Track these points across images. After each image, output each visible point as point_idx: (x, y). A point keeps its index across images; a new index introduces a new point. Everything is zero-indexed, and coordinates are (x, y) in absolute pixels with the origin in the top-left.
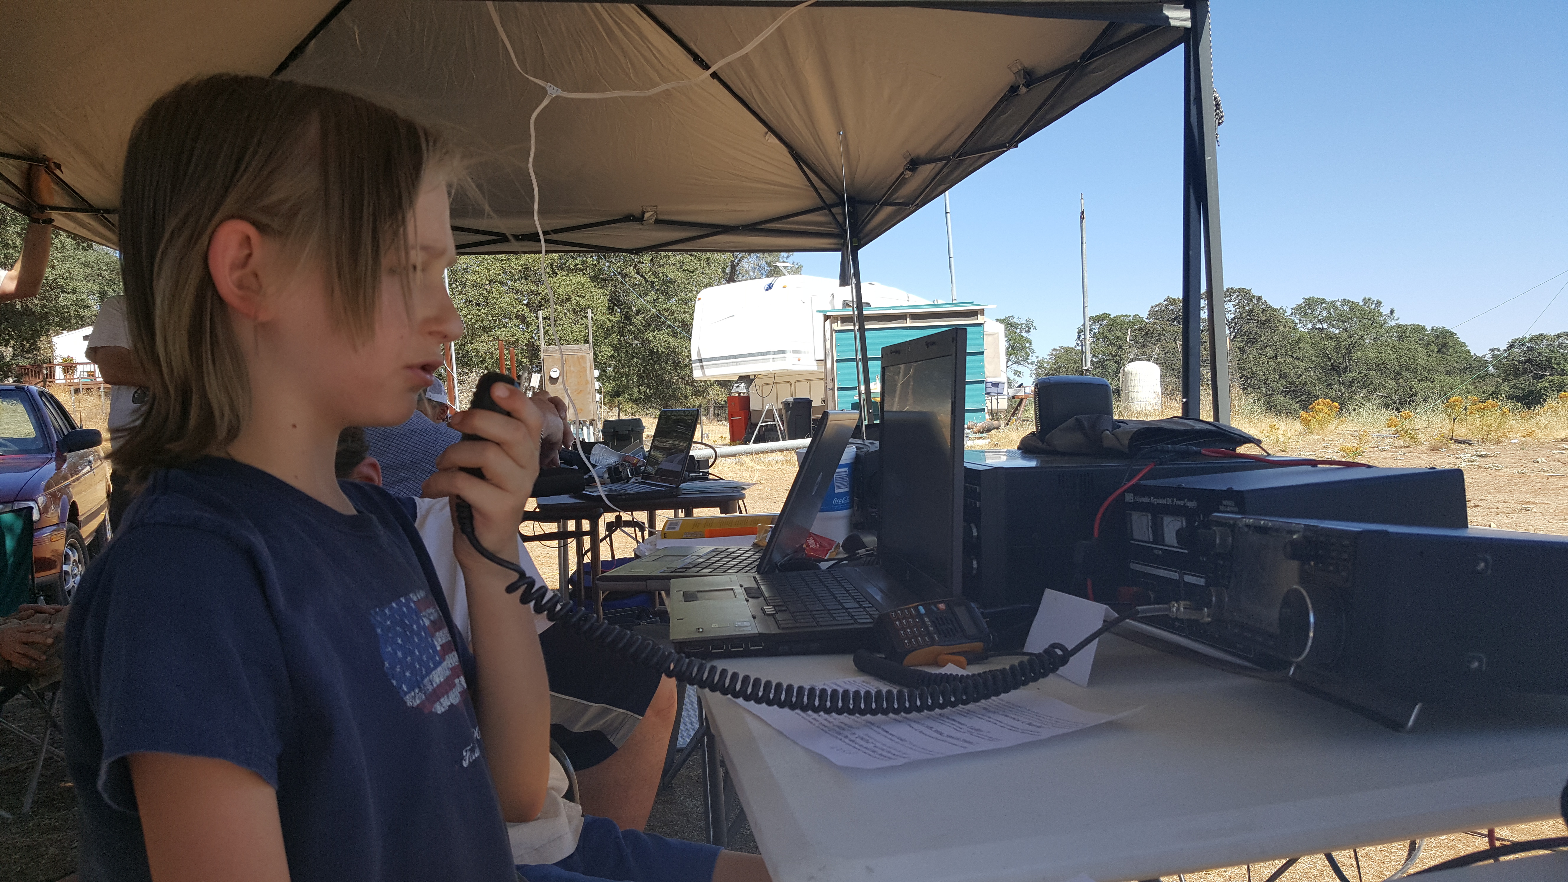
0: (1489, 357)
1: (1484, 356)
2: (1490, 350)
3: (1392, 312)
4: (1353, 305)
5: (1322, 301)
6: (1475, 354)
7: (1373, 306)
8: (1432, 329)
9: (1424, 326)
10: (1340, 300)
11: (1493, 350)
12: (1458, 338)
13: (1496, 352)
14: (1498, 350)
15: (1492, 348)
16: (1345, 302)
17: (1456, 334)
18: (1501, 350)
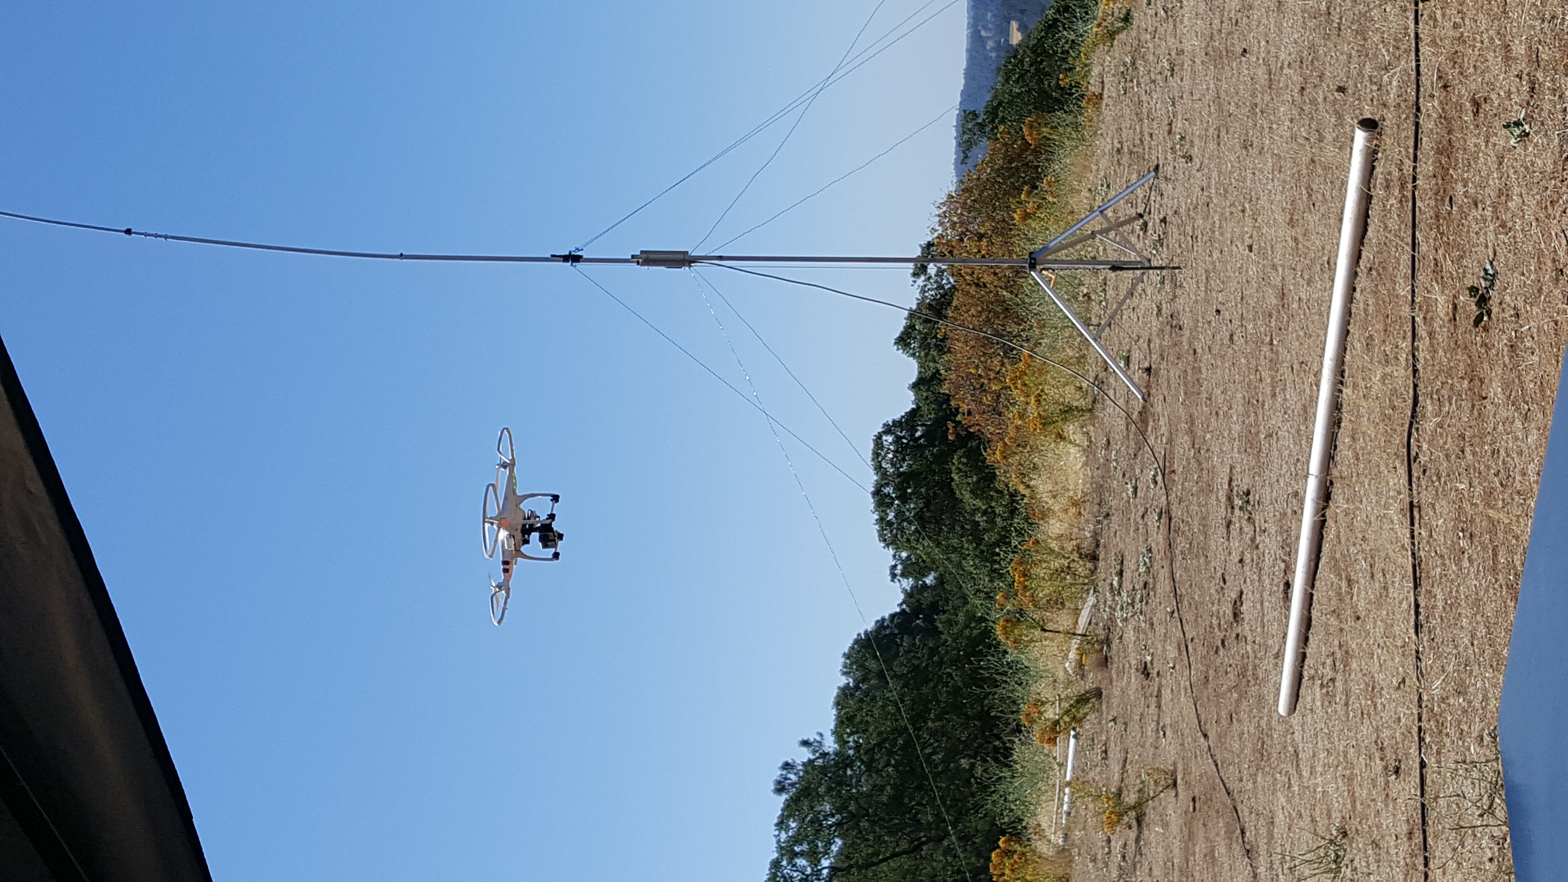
0: (908, 583)
1: (904, 591)
2: (892, 581)
3: (805, 743)
4: (791, 810)
5: (776, 865)
6: (901, 605)
7: (793, 777)
8: (844, 673)
9: (839, 688)
10: (777, 833)
11: (894, 576)
12: (866, 632)
13: (898, 571)
14: (894, 567)
15: (889, 578)
16: (781, 824)
17: (859, 635)
18: (893, 563)
